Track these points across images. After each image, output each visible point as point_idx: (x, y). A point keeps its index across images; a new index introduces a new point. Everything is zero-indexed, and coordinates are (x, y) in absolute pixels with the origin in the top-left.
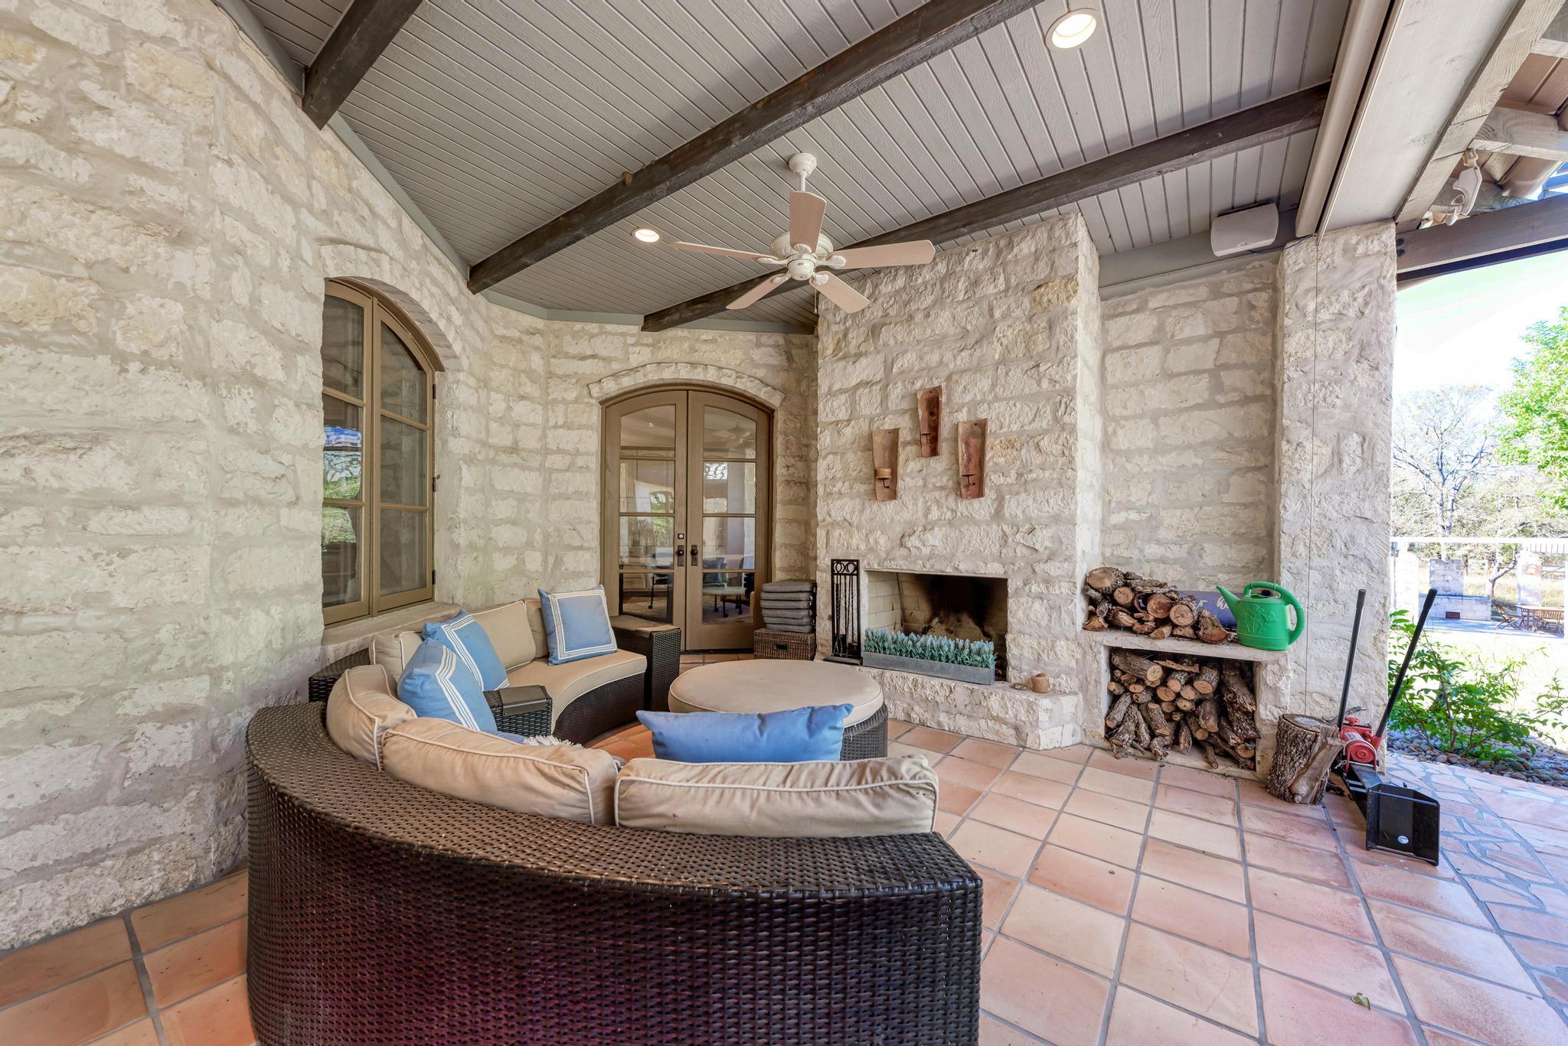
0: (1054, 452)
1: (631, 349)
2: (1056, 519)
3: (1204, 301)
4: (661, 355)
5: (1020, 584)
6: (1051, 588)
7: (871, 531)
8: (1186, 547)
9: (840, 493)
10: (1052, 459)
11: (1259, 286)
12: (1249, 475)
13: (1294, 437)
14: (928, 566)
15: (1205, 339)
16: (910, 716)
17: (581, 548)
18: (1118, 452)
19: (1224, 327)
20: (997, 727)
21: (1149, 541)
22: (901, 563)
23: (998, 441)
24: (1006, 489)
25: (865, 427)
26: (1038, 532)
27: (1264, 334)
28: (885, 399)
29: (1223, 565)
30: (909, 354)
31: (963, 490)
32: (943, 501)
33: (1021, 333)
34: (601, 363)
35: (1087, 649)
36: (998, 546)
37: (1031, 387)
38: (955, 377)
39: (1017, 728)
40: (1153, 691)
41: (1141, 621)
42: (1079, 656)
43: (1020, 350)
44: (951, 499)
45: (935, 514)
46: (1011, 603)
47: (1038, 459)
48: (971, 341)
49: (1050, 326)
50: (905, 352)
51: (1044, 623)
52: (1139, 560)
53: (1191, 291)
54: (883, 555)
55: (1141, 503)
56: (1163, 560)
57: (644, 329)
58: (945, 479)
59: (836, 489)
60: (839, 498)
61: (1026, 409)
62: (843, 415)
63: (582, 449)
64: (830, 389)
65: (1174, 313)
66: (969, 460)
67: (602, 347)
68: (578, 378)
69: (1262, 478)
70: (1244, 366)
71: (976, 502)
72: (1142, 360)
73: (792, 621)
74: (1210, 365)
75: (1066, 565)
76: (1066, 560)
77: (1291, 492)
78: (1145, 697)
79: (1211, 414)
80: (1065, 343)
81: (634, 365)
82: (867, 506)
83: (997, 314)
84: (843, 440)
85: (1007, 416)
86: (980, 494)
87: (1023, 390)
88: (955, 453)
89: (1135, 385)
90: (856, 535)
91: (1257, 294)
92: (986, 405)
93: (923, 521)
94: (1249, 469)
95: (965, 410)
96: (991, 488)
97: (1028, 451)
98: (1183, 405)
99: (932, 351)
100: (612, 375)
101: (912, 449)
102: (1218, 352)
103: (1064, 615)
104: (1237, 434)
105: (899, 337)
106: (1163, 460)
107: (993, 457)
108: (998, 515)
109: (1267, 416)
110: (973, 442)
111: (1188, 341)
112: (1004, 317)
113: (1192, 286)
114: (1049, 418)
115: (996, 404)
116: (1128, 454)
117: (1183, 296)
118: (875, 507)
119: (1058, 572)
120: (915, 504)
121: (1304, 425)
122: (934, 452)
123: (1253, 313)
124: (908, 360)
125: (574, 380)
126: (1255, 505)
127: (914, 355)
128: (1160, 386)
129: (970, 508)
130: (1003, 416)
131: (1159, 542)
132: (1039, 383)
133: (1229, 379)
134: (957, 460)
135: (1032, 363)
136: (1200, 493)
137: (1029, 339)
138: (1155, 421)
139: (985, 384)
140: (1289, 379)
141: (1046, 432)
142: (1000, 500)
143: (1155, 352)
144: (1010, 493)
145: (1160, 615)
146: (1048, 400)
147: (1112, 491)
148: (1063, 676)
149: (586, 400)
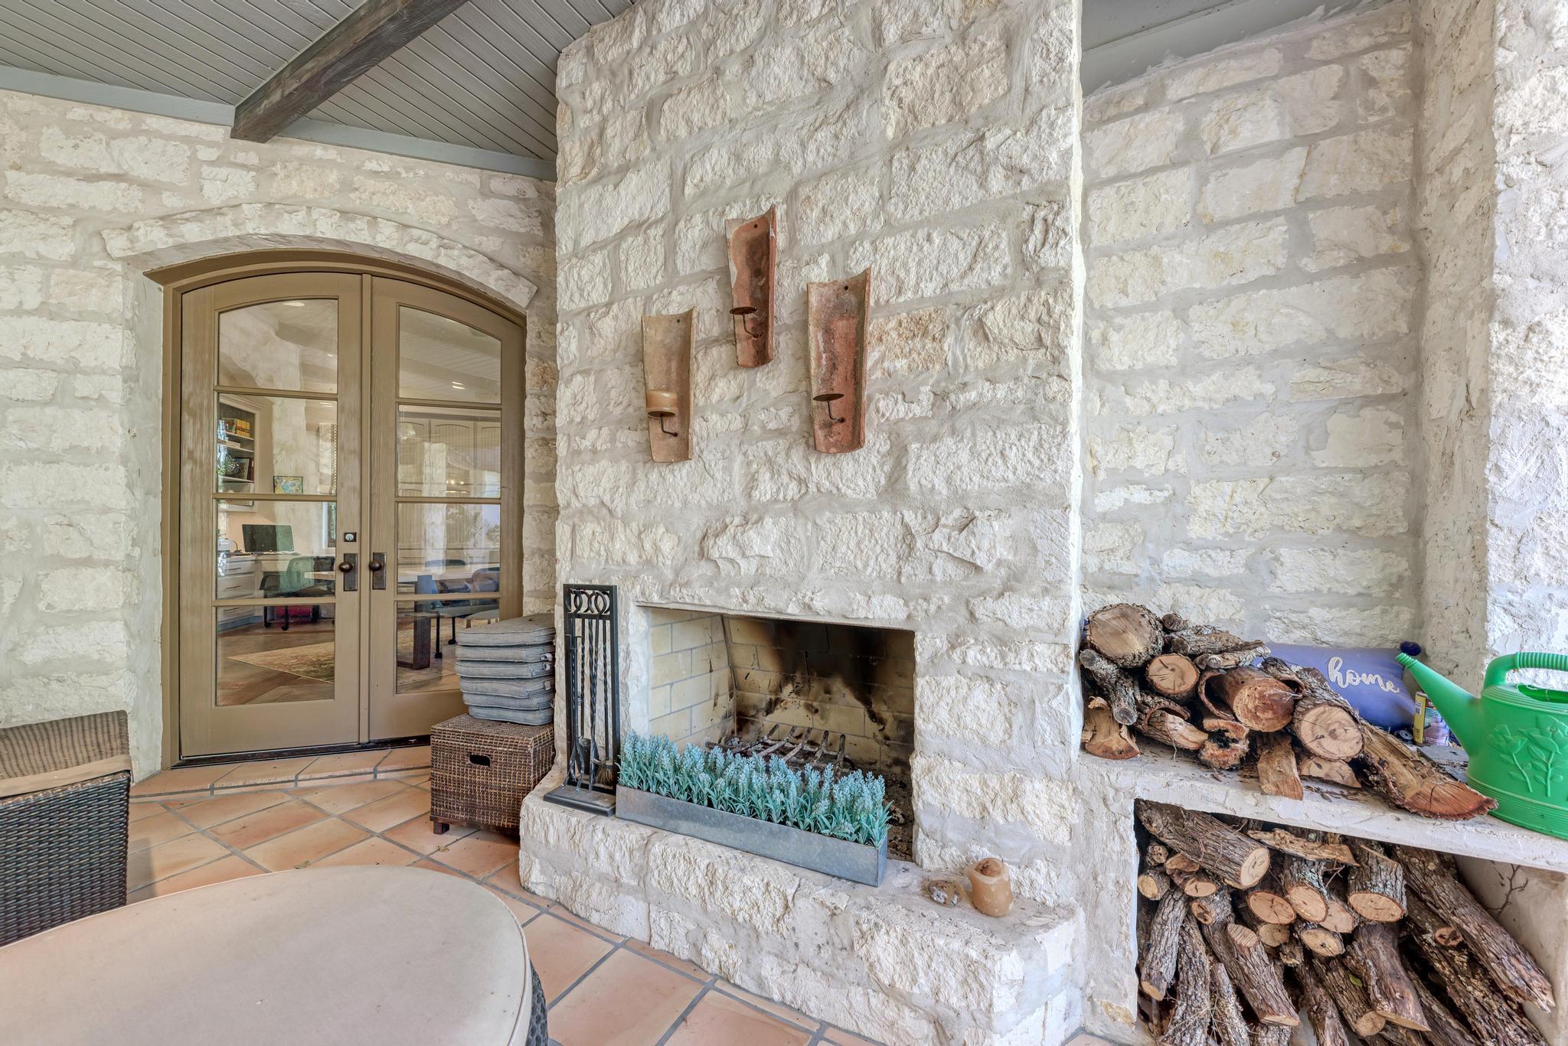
0: (1018, 338)
1: (206, 170)
2: (1023, 495)
3: (1275, 78)
4: (277, 189)
5: (942, 643)
6: (1011, 657)
7: (648, 526)
8: (1242, 555)
9: (594, 451)
10: (1012, 355)
11: (1384, 39)
12: (1368, 412)
13: (1522, 314)
14: (752, 599)
15: (1277, 150)
16: (699, 952)
17: (88, 562)
18: (1110, 377)
19: (1314, 126)
20: (891, 1013)
21: (1171, 543)
22: (701, 592)
23: (893, 324)
24: (910, 428)
25: (637, 315)
26: (981, 526)
27: (1396, 132)
28: (671, 251)
29: (1317, 591)
30: (715, 152)
31: (820, 434)
32: (780, 460)
33: (943, 72)
34: (136, 193)
35: (1096, 804)
36: (893, 559)
37: (964, 192)
38: (804, 191)
39: (938, 1023)
40: (1238, 898)
41: (1220, 738)
42: (1075, 820)
43: (940, 110)
44: (797, 455)
45: (765, 489)
46: (923, 686)
47: (981, 358)
48: (836, 105)
49: (1009, 43)
50: (707, 148)
51: (996, 736)
52: (1151, 580)
53: (1247, 62)
54: (669, 575)
55: (1153, 471)
56: (1197, 580)
57: (235, 134)
58: (784, 414)
59: (586, 444)
60: (593, 462)
61: (955, 244)
62: (598, 294)
63: (87, 360)
64: (576, 242)
65: (1217, 105)
66: (833, 368)
67: (133, 157)
68: (80, 220)
69: (1394, 417)
70: (1355, 199)
71: (848, 463)
72: (1157, 197)
73: (512, 702)
74: (1285, 200)
75: (1046, 603)
76: (1046, 591)
77: (1514, 433)
78: (1219, 910)
79: (1294, 293)
80: (1044, 74)
81: (216, 202)
82: (640, 475)
83: (891, 33)
84: (600, 343)
85: (912, 265)
86: (855, 441)
87: (947, 201)
88: (803, 356)
89: (1143, 246)
90: (621, 536)
91: (1381, 54)
92: (867, 245)
93: (743, 503)
94: (1370, 401)
95: (824, 260)
96: (879, 430)
97: (960, 340)
98: (1235, 281)
99: (759, 138)
100: (162, 218)
101: (720, 354)
102: (1302, 176)
103: (1042, 722)
104: (1344, 332)
105: (696, 117)
106: (1197, 389)
107: (882, 359)
108: (894, 488)
109: (1409, 293)
110: (841, 326)
111: (1243, 158)
112: (904, 40)
113: (1250, 51)
114: (1007, 259)
115: (889, 241)
116: (1128, 380)
117: (1233, 70)
118: (654, 476)
119: (1028, 620)
120: (728, 469)
121: (1546, 284)
122: (762, 356)
123: (1372, 93)
124: (714, 165)
125: (68, 220)
126: (1384, 471)
127: (724, 152)
128: (1190, 247)
129: (835, 473)
130: (905, 265)
131: (1189, 546)
132: (983, 182)
133: (1324, 226)
134: (808, 370)
135: (970, 135)
136: (1269, 451)
137: (959, 80)
138: (1181, 313)
139: (865, 197)
140: (1509, 182)
141: (1000, 292)
142: (898, 455)
143: (1182, 179)
144: (920, 437)
145: (1267, 723)
146: (1003, 219)
147: (1099, 449)
148: (1040, 863)
149: (97, 263)
